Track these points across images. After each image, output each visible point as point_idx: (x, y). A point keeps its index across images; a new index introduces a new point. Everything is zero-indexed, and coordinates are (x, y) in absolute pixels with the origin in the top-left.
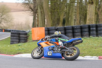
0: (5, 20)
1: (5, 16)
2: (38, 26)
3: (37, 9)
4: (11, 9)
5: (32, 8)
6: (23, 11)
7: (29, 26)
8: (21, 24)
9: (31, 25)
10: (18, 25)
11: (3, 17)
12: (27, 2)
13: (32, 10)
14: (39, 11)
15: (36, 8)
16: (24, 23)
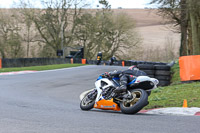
0: (126, 42)
1: (125, 35)
2: (190, 53)
3: (189, 20)
4: (136, 21)
5: (179, 17)
6: (160, 23)
7: (172, 53)
8: (157, 51)
9: (176, 51)
10: (151, 51)
11: (121, 38)
12: (168, 6)
13: (179, 22)
14: (192, 22)
15: (187, 18)
16: (163, 47)
